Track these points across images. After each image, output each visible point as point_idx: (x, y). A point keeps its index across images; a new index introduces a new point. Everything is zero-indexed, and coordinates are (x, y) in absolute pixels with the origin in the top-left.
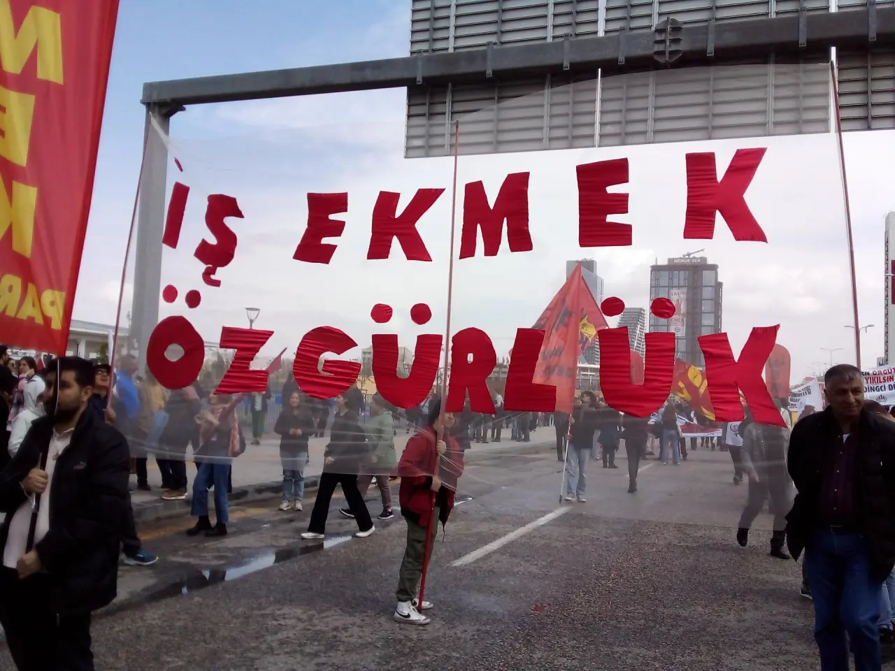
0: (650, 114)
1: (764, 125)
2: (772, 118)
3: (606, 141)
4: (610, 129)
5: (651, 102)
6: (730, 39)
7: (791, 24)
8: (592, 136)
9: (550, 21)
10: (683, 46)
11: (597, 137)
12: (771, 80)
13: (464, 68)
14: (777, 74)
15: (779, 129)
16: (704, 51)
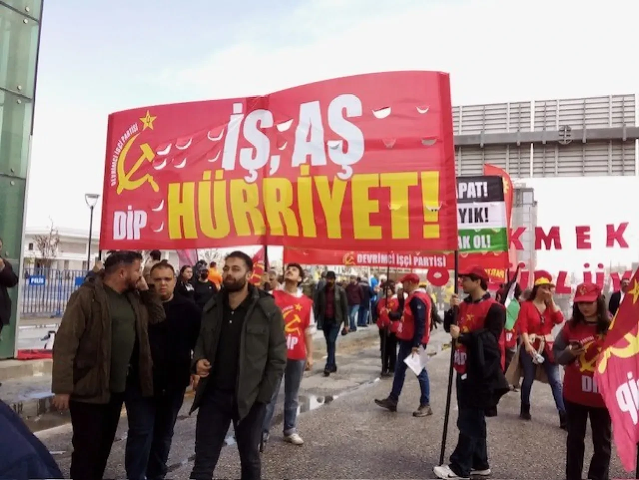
0: (557, 164)
1: (607, 171)
2: (611, 168)
3: (536, 175)
4: (537, 170)
5: (557, 159)
6: (593, 136)
7: (620, 130)
8: (529, 173)
9: (508, 121)
10: (572, 138)
11: (532, 174)
12: (611, 152)
13: (470, 142)
14: (613, 150)
15: (614, 173)
16: (581, 140)
